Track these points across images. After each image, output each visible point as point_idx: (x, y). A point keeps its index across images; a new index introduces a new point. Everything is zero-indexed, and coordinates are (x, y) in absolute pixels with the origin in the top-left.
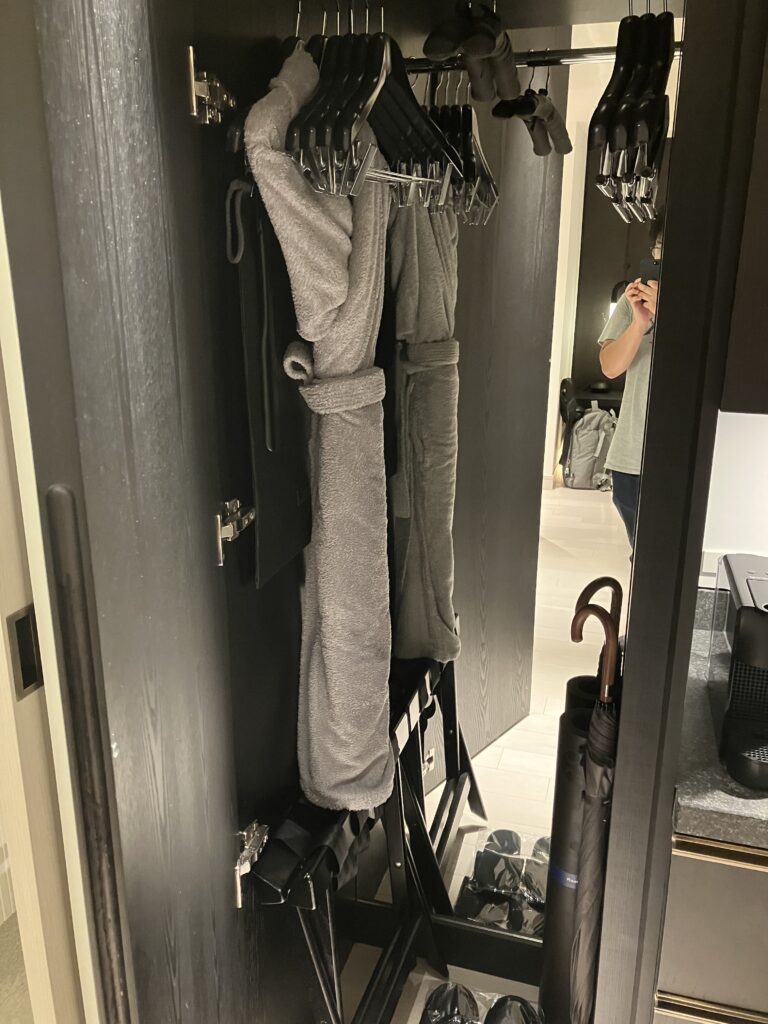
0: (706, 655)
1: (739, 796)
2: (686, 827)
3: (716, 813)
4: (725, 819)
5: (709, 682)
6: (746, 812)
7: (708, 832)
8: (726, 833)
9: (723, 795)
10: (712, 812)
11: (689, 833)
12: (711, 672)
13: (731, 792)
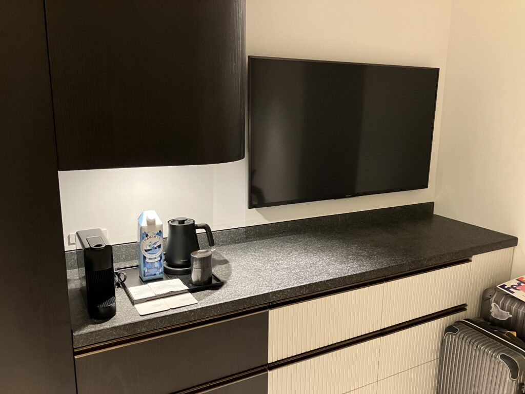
0: (78, 278)
1: (98, 323)
2: (78, 345)
3: (90, 333)
4: (94, 334)
5: (81, 288)
6: (101, 328)
7: (88, 342)
8: (95, 339)
9: (92, 325)
10: (88, 333)
11: (80, 346)
12: (81, 284)
13: (95, 323)
